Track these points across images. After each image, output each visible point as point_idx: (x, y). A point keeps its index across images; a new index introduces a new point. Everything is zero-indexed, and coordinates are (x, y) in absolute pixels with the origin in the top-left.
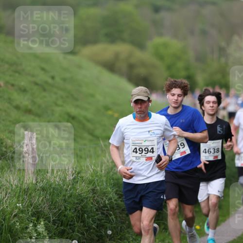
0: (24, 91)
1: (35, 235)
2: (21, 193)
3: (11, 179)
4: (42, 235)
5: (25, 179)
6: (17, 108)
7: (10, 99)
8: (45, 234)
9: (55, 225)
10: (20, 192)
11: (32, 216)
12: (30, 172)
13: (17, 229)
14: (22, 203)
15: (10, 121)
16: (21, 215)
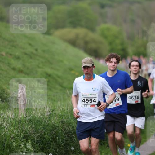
0: (18, 58)
1: (25, 150)
2: (16, 124)
3: (10, 114)
4: (29, 150)
5: (19, 115)
6: (14, 69)
7: (9, 63)
8: (32, 149)
9: (38, 144)
10: (16, 122)
11: (24, 138)
12: (22, 110)
13: (13, 146)
14: (17, 130)
15: (9, 78)
16: (16, 137)
